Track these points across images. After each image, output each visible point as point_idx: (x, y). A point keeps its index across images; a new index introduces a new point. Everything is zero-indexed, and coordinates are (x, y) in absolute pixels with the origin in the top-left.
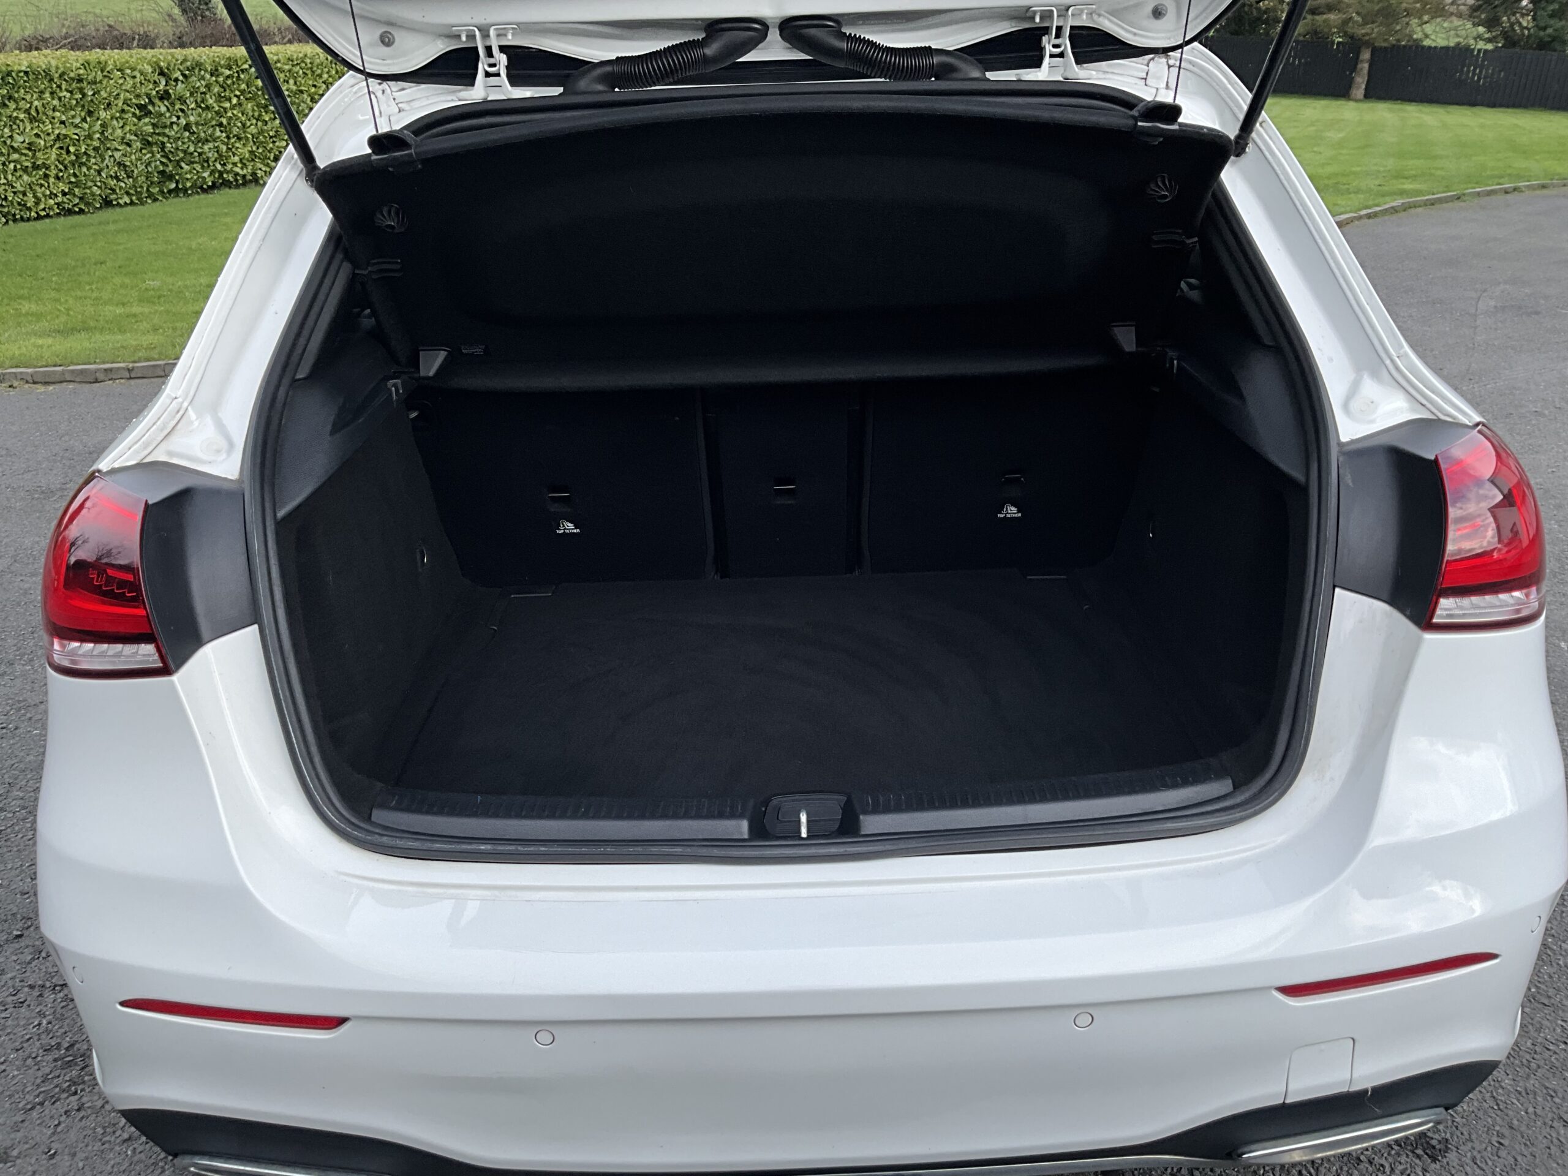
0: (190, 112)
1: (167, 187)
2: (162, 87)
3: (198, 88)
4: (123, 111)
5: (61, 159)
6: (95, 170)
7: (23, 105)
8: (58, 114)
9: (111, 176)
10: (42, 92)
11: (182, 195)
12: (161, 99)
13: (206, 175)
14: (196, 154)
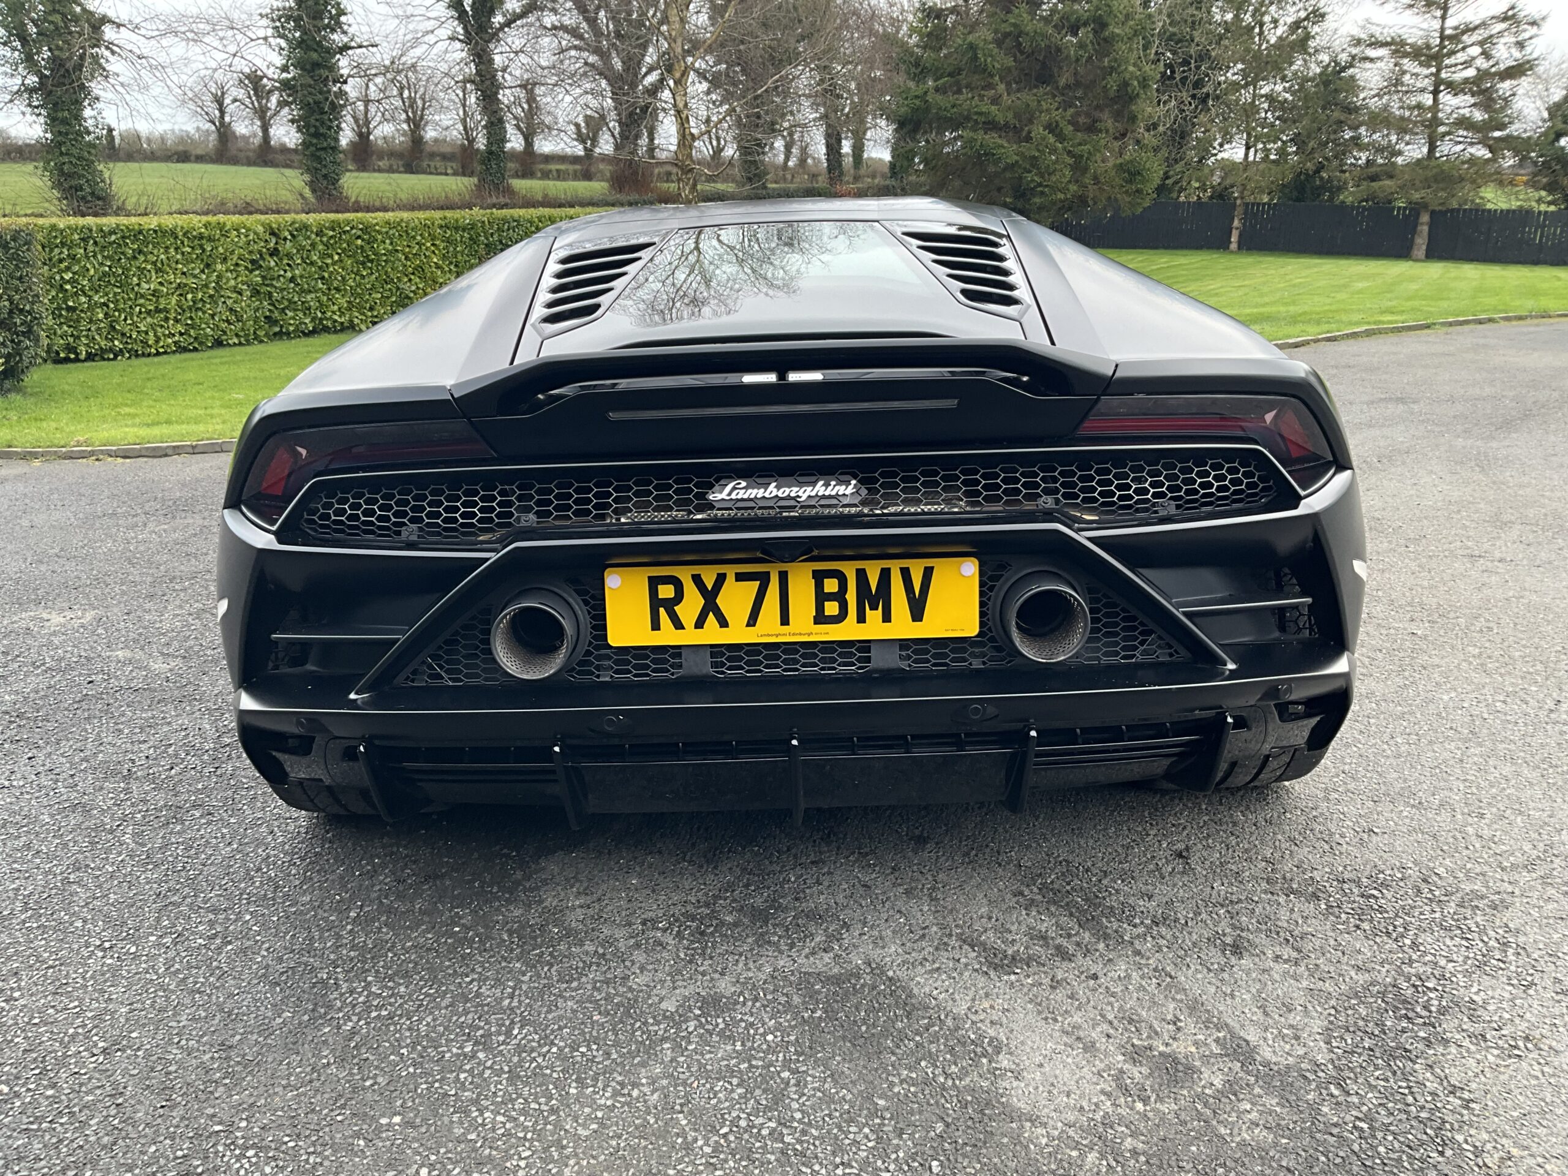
0: (295, 267)
1: (272, 331)
2: (272, 245)
3: (304, 246)
4: (237, 265)
5: (180, 304)
6: (209, 314)
7: (151, 258)
8: (180, 266)
9: (223, 320)
10: (167, 248)
11: (285, 338)
12: (271, 255)
13: (307, 321)
14: (299, 303)
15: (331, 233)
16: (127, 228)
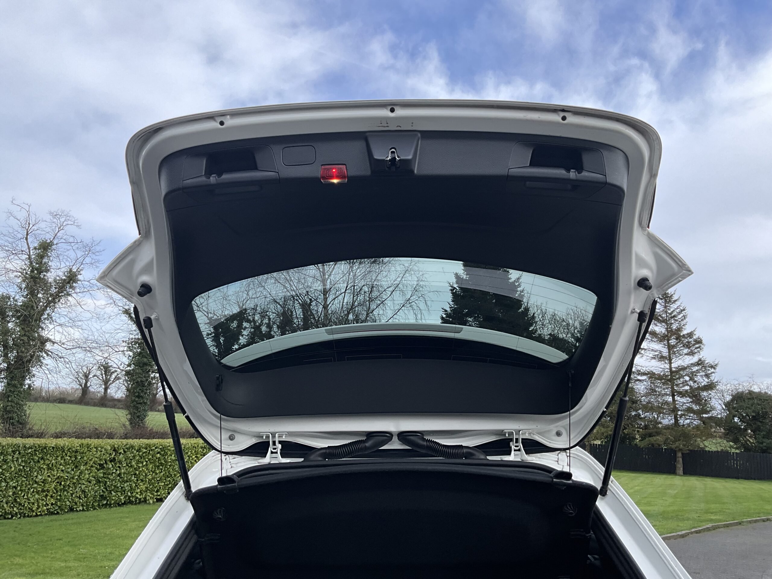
0: (122, 468)
1: (102, 503)
2: (113, 456)
3: (130, 457)
4: (92, 466)
5: (56, 487)
6: (70, 493)
7: (47, 462)
8: (62, 467)
9: (77, 497)
10: (57, 457)
11: (108, 507)
12: (111, 461)
13: (122, 498)
14: (120, 487)
15: (145, 450)
16: (39, 446)
